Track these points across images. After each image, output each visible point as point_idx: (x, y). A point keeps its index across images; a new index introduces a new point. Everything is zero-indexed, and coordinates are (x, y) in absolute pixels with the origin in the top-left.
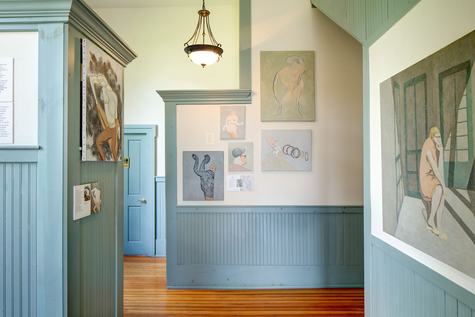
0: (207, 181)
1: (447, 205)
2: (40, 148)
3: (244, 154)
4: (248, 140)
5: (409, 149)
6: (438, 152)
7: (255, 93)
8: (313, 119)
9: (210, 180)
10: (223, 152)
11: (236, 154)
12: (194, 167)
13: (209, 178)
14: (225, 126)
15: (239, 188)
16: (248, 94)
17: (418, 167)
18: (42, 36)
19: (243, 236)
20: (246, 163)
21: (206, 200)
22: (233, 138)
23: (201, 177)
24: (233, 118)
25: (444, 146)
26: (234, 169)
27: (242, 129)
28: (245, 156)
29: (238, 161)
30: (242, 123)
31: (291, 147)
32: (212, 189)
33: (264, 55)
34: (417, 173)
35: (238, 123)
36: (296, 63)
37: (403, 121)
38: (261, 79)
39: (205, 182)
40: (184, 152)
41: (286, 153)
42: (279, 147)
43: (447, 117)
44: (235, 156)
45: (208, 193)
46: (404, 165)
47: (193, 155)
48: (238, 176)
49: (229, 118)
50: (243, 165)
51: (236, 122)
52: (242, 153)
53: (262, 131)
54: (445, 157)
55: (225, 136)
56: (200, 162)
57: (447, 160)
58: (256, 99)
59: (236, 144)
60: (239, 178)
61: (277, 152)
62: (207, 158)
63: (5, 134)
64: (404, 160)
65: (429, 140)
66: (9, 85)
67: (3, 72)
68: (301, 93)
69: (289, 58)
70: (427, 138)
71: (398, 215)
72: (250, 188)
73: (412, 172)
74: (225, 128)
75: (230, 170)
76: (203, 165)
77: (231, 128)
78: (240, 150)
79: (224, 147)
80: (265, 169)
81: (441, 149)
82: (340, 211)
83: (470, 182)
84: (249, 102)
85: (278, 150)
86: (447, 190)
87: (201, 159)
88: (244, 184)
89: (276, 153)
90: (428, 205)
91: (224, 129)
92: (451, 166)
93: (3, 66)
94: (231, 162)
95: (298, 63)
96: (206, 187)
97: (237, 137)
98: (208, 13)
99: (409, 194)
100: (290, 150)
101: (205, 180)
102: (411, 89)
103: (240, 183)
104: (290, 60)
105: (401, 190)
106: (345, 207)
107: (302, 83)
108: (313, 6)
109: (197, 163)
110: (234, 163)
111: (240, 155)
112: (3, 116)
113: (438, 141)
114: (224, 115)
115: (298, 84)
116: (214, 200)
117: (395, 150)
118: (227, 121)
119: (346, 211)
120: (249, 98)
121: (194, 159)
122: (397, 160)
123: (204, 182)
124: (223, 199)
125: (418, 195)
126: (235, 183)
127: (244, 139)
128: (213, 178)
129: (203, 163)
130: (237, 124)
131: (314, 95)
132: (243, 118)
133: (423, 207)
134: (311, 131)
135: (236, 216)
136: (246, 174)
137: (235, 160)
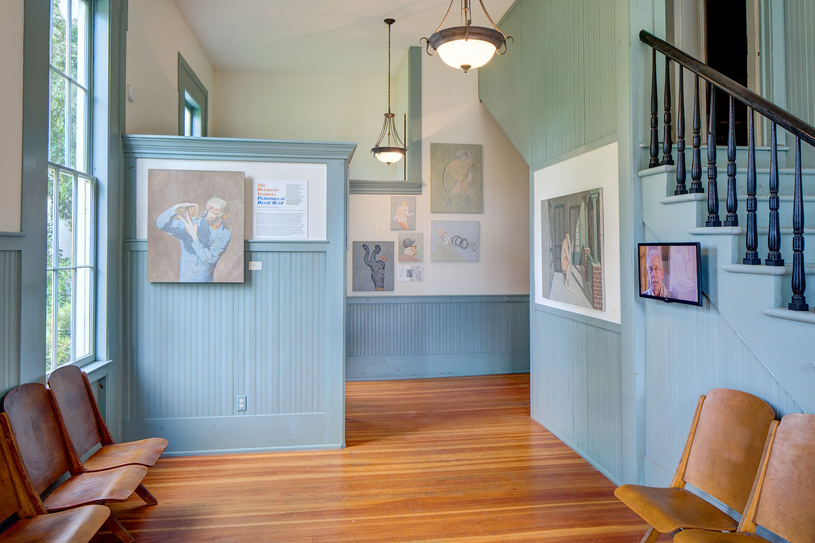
0: (378, 271)
1: (572, 274)
2: (328, 242)
3: (414, 245)
4: (418, 230)
5: (556, 245)
6: (569, 247)
7: (425, 185)
8: (480, 210)
9: (380, 271)
10: (394, 242)
11: (407, 244)
12: (365, 257)
13: (380, 268)
14: (396, 217)
15: (409, 278)
16: (419, 186)
17: (561, 255)
18: (328, 166)
19: (413, 326)
20: (416, 253)
21: (376, 291)
22: (403, 229)
23: (371, 267)
24: (403, 208)
25: (571, 244)
26: (404, 259)
27: (412, 219)
28: (415, 246)
29: (408, 251)
30: (413, 214)
31: (459, 237)
32: (383, 279)
33: (435, 147)
34: (560, 258)
35: (409, 213)
36: (465, 156)
37: (553, 228)
38: (431, 171)
39: (376, 272)
40: (354, 242)
41: (454, 243)
42: (448, 238)
43: (572, 229)
44: (406, 247)
45: (378, 284)
46: (554, 254)
47: (364, 246)
48: (408, 267)
49: (400, 208)
50: (414, 255)
51: (407, 213)
52: (412, 244)
53: (432, 222)
54: (571, 249)
55: (396, 226)
56: (371, 252)
57: (572, 251)
58: (426, 190)
59: (406, 235)
60: (409, 269)
61: (447, 242)
62: (378, 248)
63: (302, 232)
64: (554, 251)
65: (565, 240)
66: (305, 199)
67: (300, 191)
68: (469, 185)
69: (458, 151)
70: (564, 239)
71: (551, 285)
72: (419, 279)
73: (558, 258)
74: (396, 219)
75: (400, 260)
76: (373, 255)
77: (402, 219)
78: (410, 241)
79: (395, 237)
80: (435, 260)
81: (570, 245)
82: (505, 299)
83: (580, 262)
84: (420, 193)
85: (447, 241)
86: (572, 266)
87: (372, 249)
88: (414, 274)
89: (445, 244)
90: (565, 275)
91: (394, 220)
92: (574, 253)
93: (300, 186)
94: (401, 252)
95: (467, 156)
96: (376, 277)
97: (407, 227)
98: (393, 115)
99: (557, 271)
100: (459, 241)
101: (376, 270)
102: (557, 210)
103: (410, 274)
104: (459, 153)
105: (553, 269)
106: (509, 296)
107: (470, 175)
108: (481, 101)
109: (368, 253)
110: (405, 253)
111: (411, 245)
112: (301, 220)
113: (569, 241)
114: (394, 206)
115: (467, 176)
116: (384, 291)
117: (549, 245)
118: (398, 211)
119: (510, 299)
120: (419, 190)
121: (365, 249)
122: (550, 251)
123: (374, 272)
124: (393, 290)
125: (560, 270)
126: (405, 274)
127: (414, 229)
128: (384, 268)
129: (374, 253)
130: (408, 215)
131: (481, 188)
132: (413, 209)
133: (563, 277)
134: (479, 223)
135: (406, 306)
136: (416, 264)
137: (405, 251)
